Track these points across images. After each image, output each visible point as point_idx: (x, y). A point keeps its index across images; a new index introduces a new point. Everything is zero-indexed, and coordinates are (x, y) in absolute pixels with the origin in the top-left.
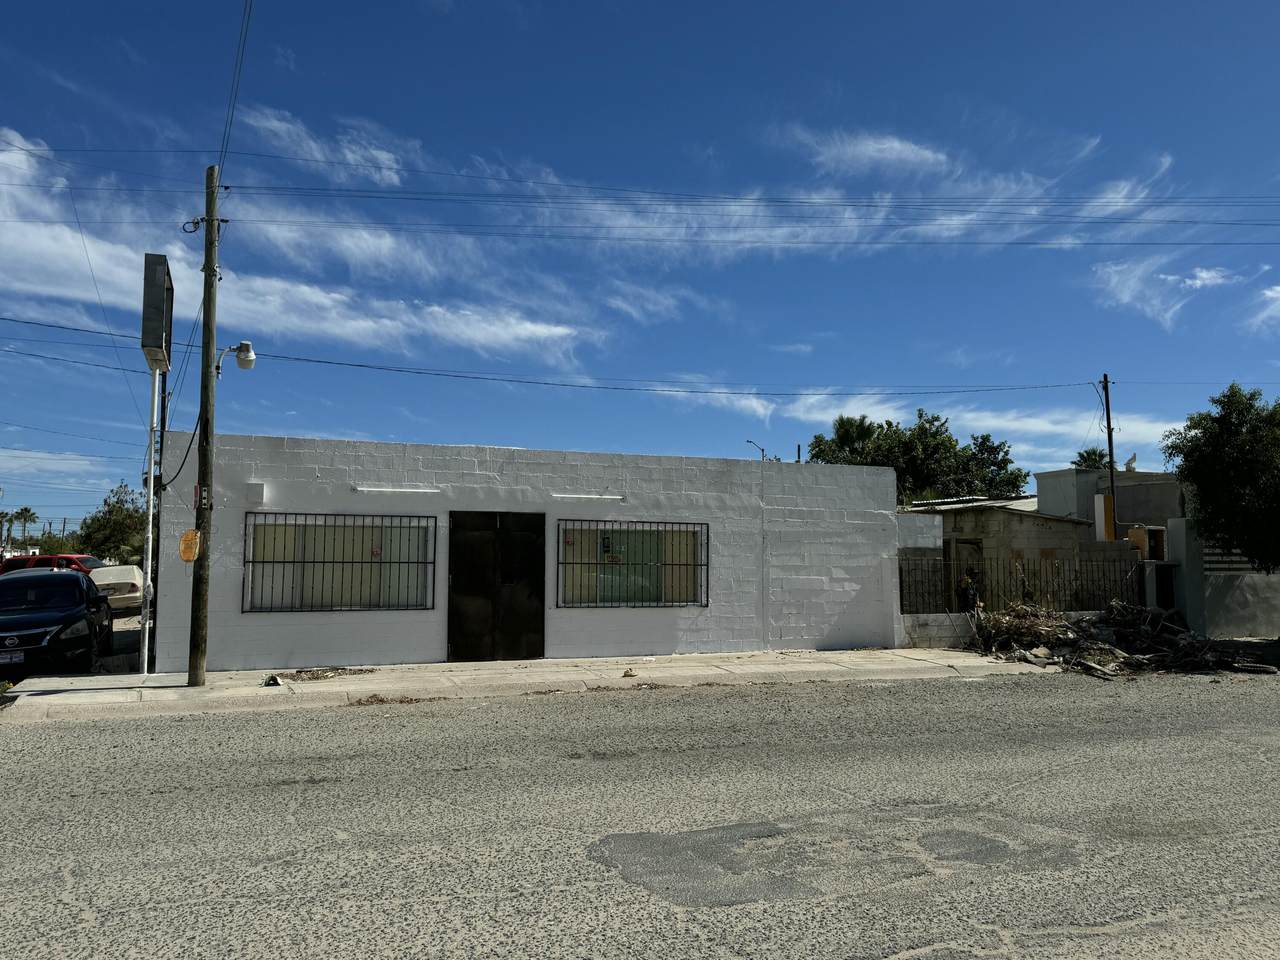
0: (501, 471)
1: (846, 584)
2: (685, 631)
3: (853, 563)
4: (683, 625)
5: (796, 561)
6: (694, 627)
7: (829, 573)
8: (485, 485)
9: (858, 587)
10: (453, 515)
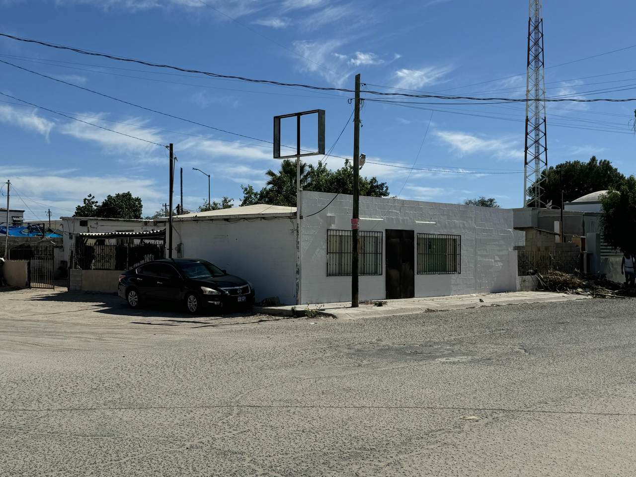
0: (400, 210)
1: (499, 263)
2: (453, 284)
3: (501, 253)
4: (453, 281)
5: (485, 253)
6: (456, 283)
7: (494, 259)
8: (395, 217)
9: (502, 264)
10: (386, 230)
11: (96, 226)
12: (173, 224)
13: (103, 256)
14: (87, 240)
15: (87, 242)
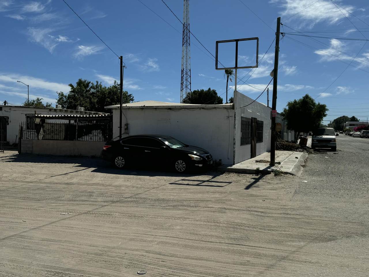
10: (252, 118)
11: (9, 111)
12: (123, 110)
13: (52, 130)
14: (35, 119)
15: (36, 121)
